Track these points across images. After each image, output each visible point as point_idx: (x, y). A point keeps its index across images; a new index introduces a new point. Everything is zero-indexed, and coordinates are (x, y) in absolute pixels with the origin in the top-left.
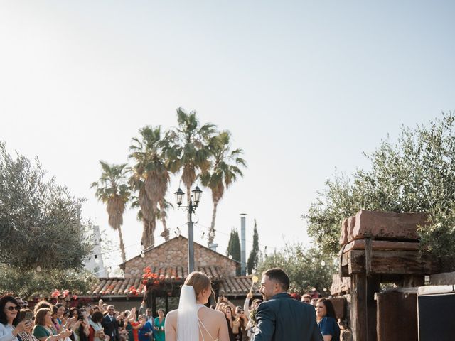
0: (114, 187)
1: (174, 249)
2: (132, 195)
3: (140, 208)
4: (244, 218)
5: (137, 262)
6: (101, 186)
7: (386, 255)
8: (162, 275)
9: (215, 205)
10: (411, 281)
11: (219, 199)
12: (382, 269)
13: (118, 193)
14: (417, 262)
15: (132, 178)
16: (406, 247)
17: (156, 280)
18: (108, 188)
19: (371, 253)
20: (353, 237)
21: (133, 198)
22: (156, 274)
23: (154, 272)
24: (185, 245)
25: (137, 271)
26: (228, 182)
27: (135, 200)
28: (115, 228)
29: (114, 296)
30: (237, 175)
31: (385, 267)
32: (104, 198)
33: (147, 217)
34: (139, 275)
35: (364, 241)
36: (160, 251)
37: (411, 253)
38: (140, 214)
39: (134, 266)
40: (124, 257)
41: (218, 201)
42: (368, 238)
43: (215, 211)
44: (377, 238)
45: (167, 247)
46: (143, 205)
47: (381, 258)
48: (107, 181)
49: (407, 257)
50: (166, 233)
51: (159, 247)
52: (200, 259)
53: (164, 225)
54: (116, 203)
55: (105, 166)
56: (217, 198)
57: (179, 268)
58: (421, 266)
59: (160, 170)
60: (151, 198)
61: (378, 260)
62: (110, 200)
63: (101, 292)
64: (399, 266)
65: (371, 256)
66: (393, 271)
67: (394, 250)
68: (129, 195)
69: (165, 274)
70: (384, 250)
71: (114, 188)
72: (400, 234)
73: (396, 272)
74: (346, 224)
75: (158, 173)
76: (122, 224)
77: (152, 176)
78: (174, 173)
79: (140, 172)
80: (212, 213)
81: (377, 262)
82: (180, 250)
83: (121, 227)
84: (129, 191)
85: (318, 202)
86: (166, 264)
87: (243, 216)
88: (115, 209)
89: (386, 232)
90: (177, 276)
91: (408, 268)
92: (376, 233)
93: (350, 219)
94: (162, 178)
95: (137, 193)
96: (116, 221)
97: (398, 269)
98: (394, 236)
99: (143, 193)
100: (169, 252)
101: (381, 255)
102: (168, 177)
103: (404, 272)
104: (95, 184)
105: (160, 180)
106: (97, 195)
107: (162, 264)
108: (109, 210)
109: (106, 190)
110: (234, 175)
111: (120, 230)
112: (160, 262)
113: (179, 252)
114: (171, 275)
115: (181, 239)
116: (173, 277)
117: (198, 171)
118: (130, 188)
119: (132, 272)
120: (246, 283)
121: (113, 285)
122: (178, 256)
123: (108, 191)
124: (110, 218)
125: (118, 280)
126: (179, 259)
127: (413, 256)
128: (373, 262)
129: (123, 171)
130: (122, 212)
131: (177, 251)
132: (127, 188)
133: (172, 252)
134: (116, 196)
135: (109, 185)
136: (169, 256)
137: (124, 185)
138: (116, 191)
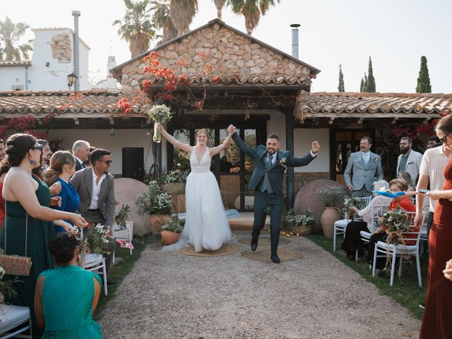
0: (138, 24)
1: (205, 45)
2: (157, 33)
6: (123, 23)
11: (253, 26)
13: (141, 31)
18: (131, 24)
21: (158, 36)
24: (224, 39)
32: (127, 35)
36: (182, 47)
41: (252, 29)
52: (250, 63)
54: (139, 41)
62: (133, 38)
68: (154, 34)
71: (137, 26)
82: (216, 47)
84: (153, 29)
86: (192, 70)
87: (295, 28)
88: (138, 47)
100: (197, 50)
104: (117, 22)
106: (119, 33)
108: (132, 48)
109: (129, 27)
113: (214, 50)
115: (217, 27)
118: (154, 25)
122: (212, 57)
123: (131, 27)
126: (214, 61)
131: (211, 48)
132: (151, 26)
133: (203, 50)
134: (140, 33)
135: (132, 22)
136: (197, 56)
137: (147, 22)
138: (139, 29)
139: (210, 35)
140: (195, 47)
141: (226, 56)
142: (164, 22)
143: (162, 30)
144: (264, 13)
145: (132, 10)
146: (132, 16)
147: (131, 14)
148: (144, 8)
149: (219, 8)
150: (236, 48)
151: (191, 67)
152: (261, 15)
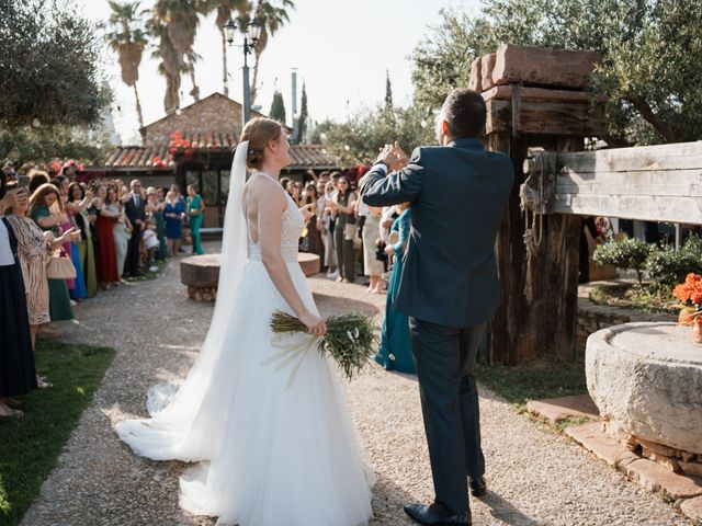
0: (127, 32)
1: (209, 109)
3: (161, 60)
4: (296, 74)
6: (110, 29)
7: (539, 108)
8: (194, 144)
9: (257, 57)
10: (568, 145)
11: (262, 49)
12: (533, 127)
13: (132, 40)
14: (578, 119)
15: (151, 21)
16: (565, 97)
17: (187, 148)
18: (119, 32)
19: (520, 104)
20: (492, 82)
21: (153, 46)
22: (188, 141)
23: (184, 138)
24: (223, 106)
25: (162, 138)
26: (273, 27)
27: (156, 49)
28: (130, 85)
29: (133, 169)
30: (284, 20)
31: (536, 125)
32: (115, 44)
33: (170, 71)
34: (164, 143)
35: (510, 87)
36: (191, 112)
37: (570, 106)
38: (162, 68)
39: (158, 131)
40: (141, 121)
41: (260, 52)
42: (514, 83)
44: (527, 84)
45: (200, 108)
46: (165, 56)
47: (530, 112)
48: (118, 23)
49: (565, 112)
50: (195, 92)
51: (189, 107)
53: (193, 80)
54: (130, 52)
55: (115, 7)
56: (259, 48)
57: (216, 134)
58: (583, 124)
59: (187, 11)
60: (175, 47)
61: (527, 114)
62: (122, 48)
63: (115, 164)
64: (555, 123)
65: (520, 108)
66: (546, 130)
67: (548, 100)
69: (199, 141)
70: (534, 100)
71: (126, 34)
72: (558, 79)
73: (551, 132)
74: (479, 65)
75: (184, 14)
76: (137, 79)
77: (177, 19)
78: (205, 14)
79: (162, 14)
81: (527, 117)
82: (217, 111)
83: (137, 83)
84: (146, 37)
85: (425, 40)
86: (200, 129)
87: (294, 71)
88: (130, 60)
89: (539, 75)
90: (214, 144)
91: (566, 127)
92: (526, 76)
93: (486, 58)
94: (189, 21)
95: (157, 41)
96: (130, 76)
97: (552, 128)
98: (550, 82)
99: (166, 41)
100: (203, 114)
101: (531, 107)
102: (197, 19)
103: (560, 132)
105: (187, 25)
106: (105, 40)
107: (193, 129)
108: (121, 61)
109: (117, 35)
110: (280, 20)
111: (135, 86)
113: (216, 114)
114: (206, 143)
116: (209, 145)
117: (235, 14)
118: (148, 33)
119: (156, 138)
120: (302, 155)
121: (131, 154)
122: (213, 119)
123: (120, 37)
124: (123, 72)
125: (137, 148)
126: (216, 122)
127: (572, 110)
128: (521, 117)
129: (139, 10)
130: (138, 64)
131: (213, 112)
132: (143, 34)
133: (207, 113)
134: (130, 43)
135: (120, 29)
136: (203, 119)
137: (138, 30)
138: (129, 37)
139: (212, 103)
140: (201, 111)
141: (225, 118)
142: (160, 31)
145: (119, 13)
146: (120, 20)
147: (117, 17)
148: (134, 11)
150: (232, 112)
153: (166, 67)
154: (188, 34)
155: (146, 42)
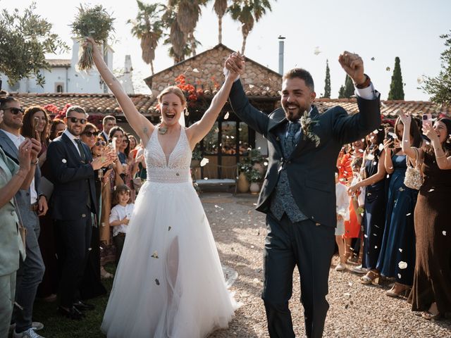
0: (148, 25)
1: (213, 62)
3: (170, 46)
4: (283, 42)
5: (167, 76)
6: (136, 23)
8: (199, 90)
9: (245, 38)
11: (248, 31)
13: (151, 31)
15: (165, 16)
17: (191, 93)
18: (142, 24)
21: (165, 35)
26: (258, 15)
27: (167, 37)
28: (148, 63)
30: (267, 9)
32: (139, 33)
33: (177, 52)
38: (172, 51)
41: (247, 34)
43: (244, 43)
45: (204, 59)
46: (174, 41)
48: (142, 19)
54: (149, 39)
55: (141, 5)
56: (246, 31)
60: (182, 30)
62: (144, 37)
75: (189, 4)
76: (154, 59)
77: (184, 7)
78: (205, 5)
79: (173, 4)
80: (242, 45)
83: (153, 62)
84: (161, 28)
86: (203, 80)
87: (282, 40)
88: (148, 44)
94: (193, 9)
96: (149, 56)
99: (175, 29)
100: (207, 66)
102: (199, 8)
105: (191, 11)
106: (132, 31)
107: (197, 79)
108: (143, 45)
109: (141, 27)
110: (263, 9)
111: (152, 64)
112: (195, 77)
113: (219, 66)
118: (162, 26)
119: (160, 89)
122: (217, 71)
123: (143, 27)
124: (143, 53)
126: (219, 74)
129: (157, 10)
130: (154, 48)
131: (216, 64)
132: (159, 26)
133: (211, 65)
134: (149, 33)
135: (143, 22)
136: (206, 70)
137: (157, 23)
138: (149, 28)
139: (216, 55)
140: (205, 63)
142: (171, 23)
143: (169, 29)
144: (257, 20)
145: (144, 11)
146: (143, 16)
147: (142, 14)
148: (154, 10)
149: (220, 18)
151: (202, 77)
152: (255, 21)
153: (175, 50)
154: (192, 20)
155: (161, 32)
